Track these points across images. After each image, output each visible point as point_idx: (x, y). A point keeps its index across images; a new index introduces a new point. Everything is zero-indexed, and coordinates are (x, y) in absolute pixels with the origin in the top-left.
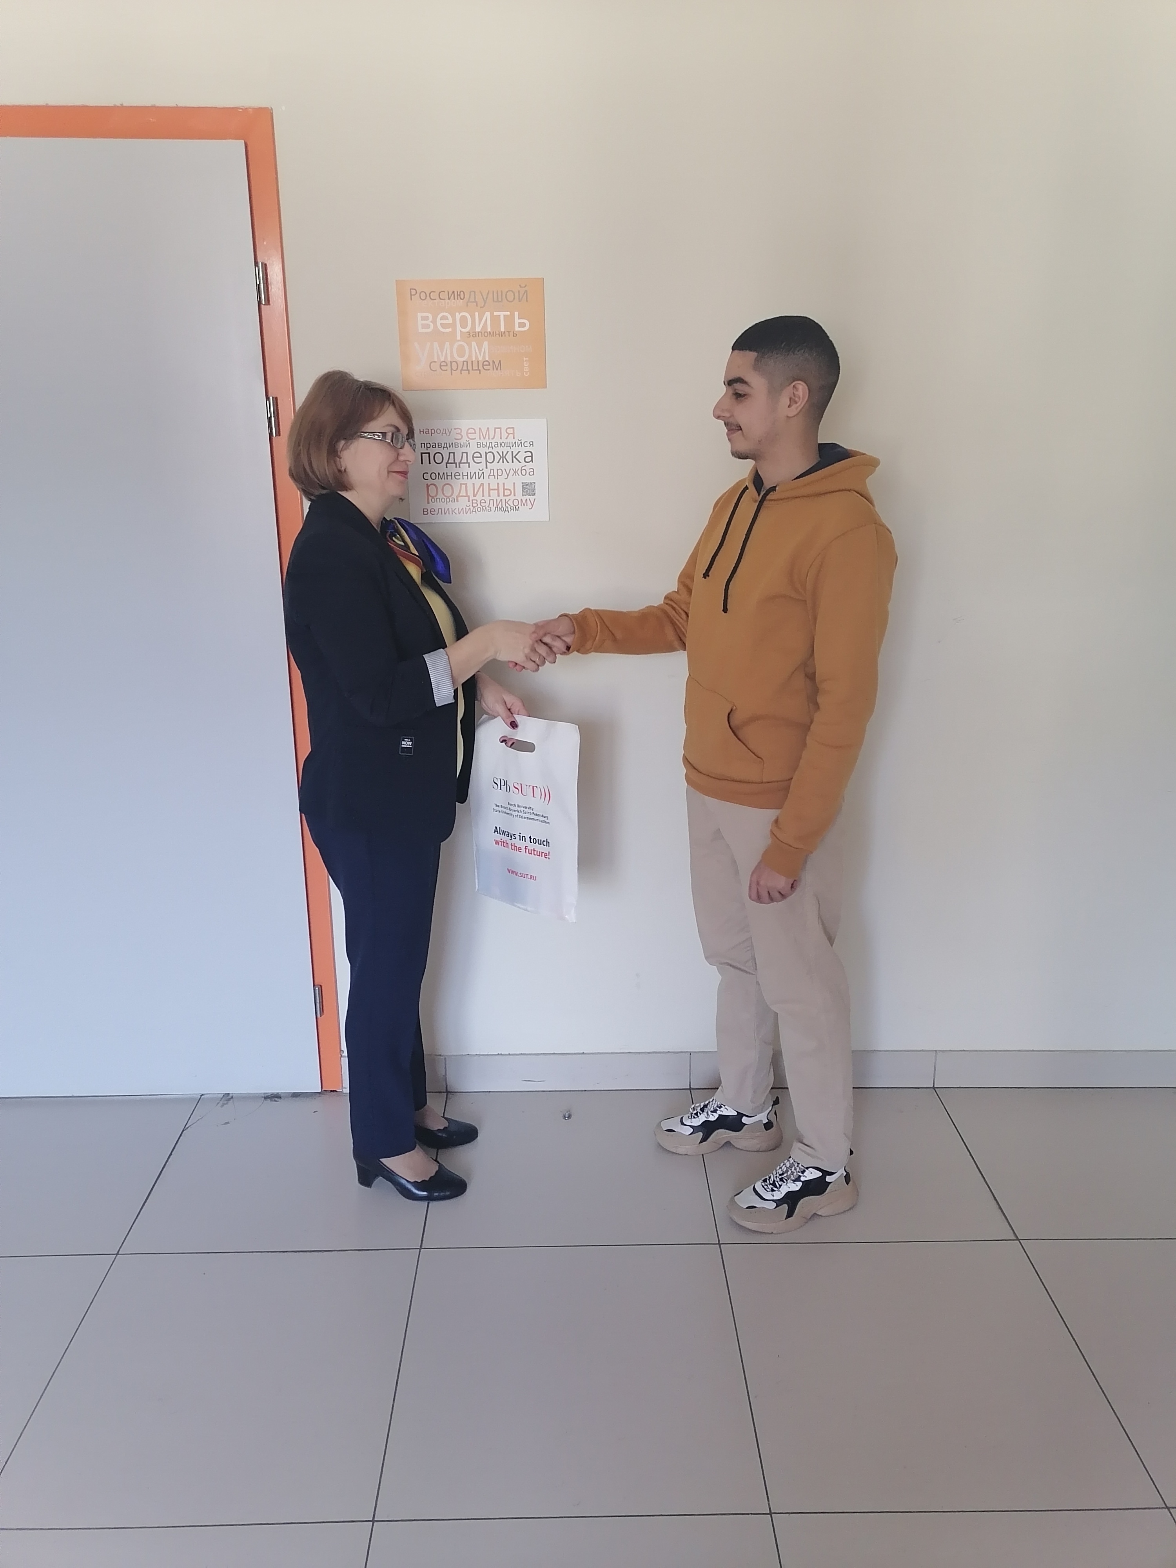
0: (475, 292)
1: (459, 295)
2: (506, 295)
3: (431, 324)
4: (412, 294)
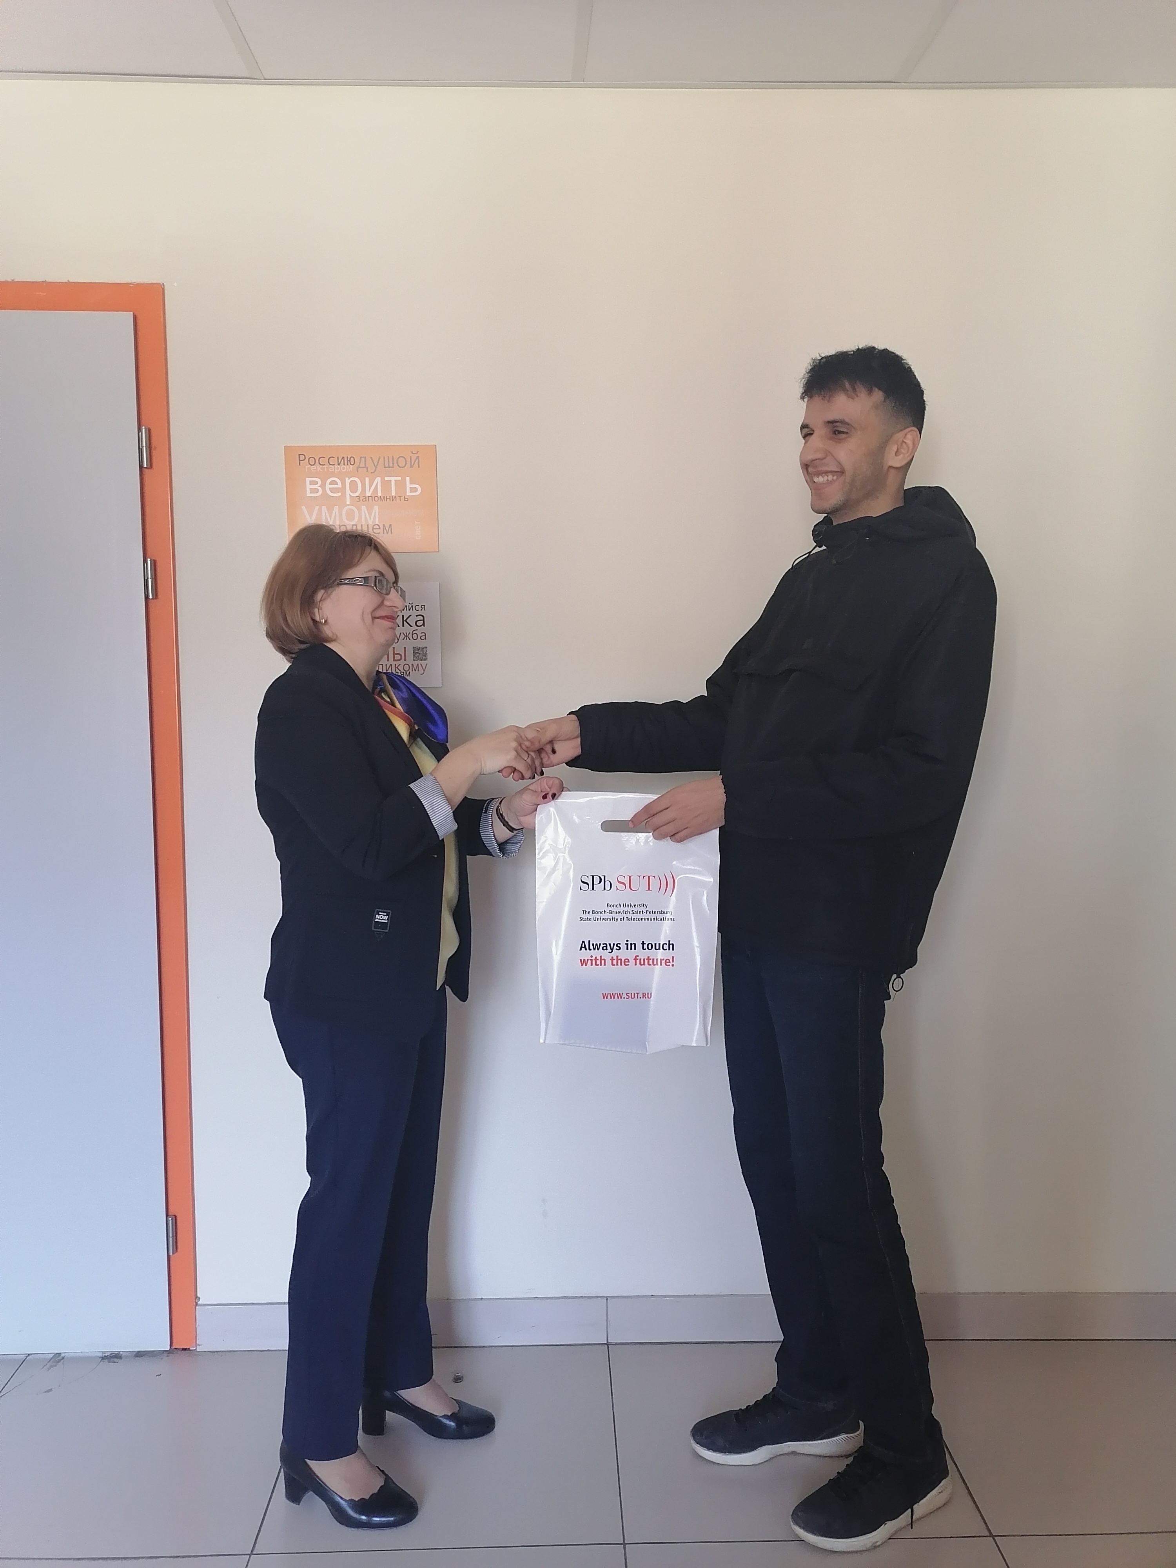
0: (365, 457)
1: (349, 461)
2: (397, 460)
3: (320, 489)
4: (301, 459)
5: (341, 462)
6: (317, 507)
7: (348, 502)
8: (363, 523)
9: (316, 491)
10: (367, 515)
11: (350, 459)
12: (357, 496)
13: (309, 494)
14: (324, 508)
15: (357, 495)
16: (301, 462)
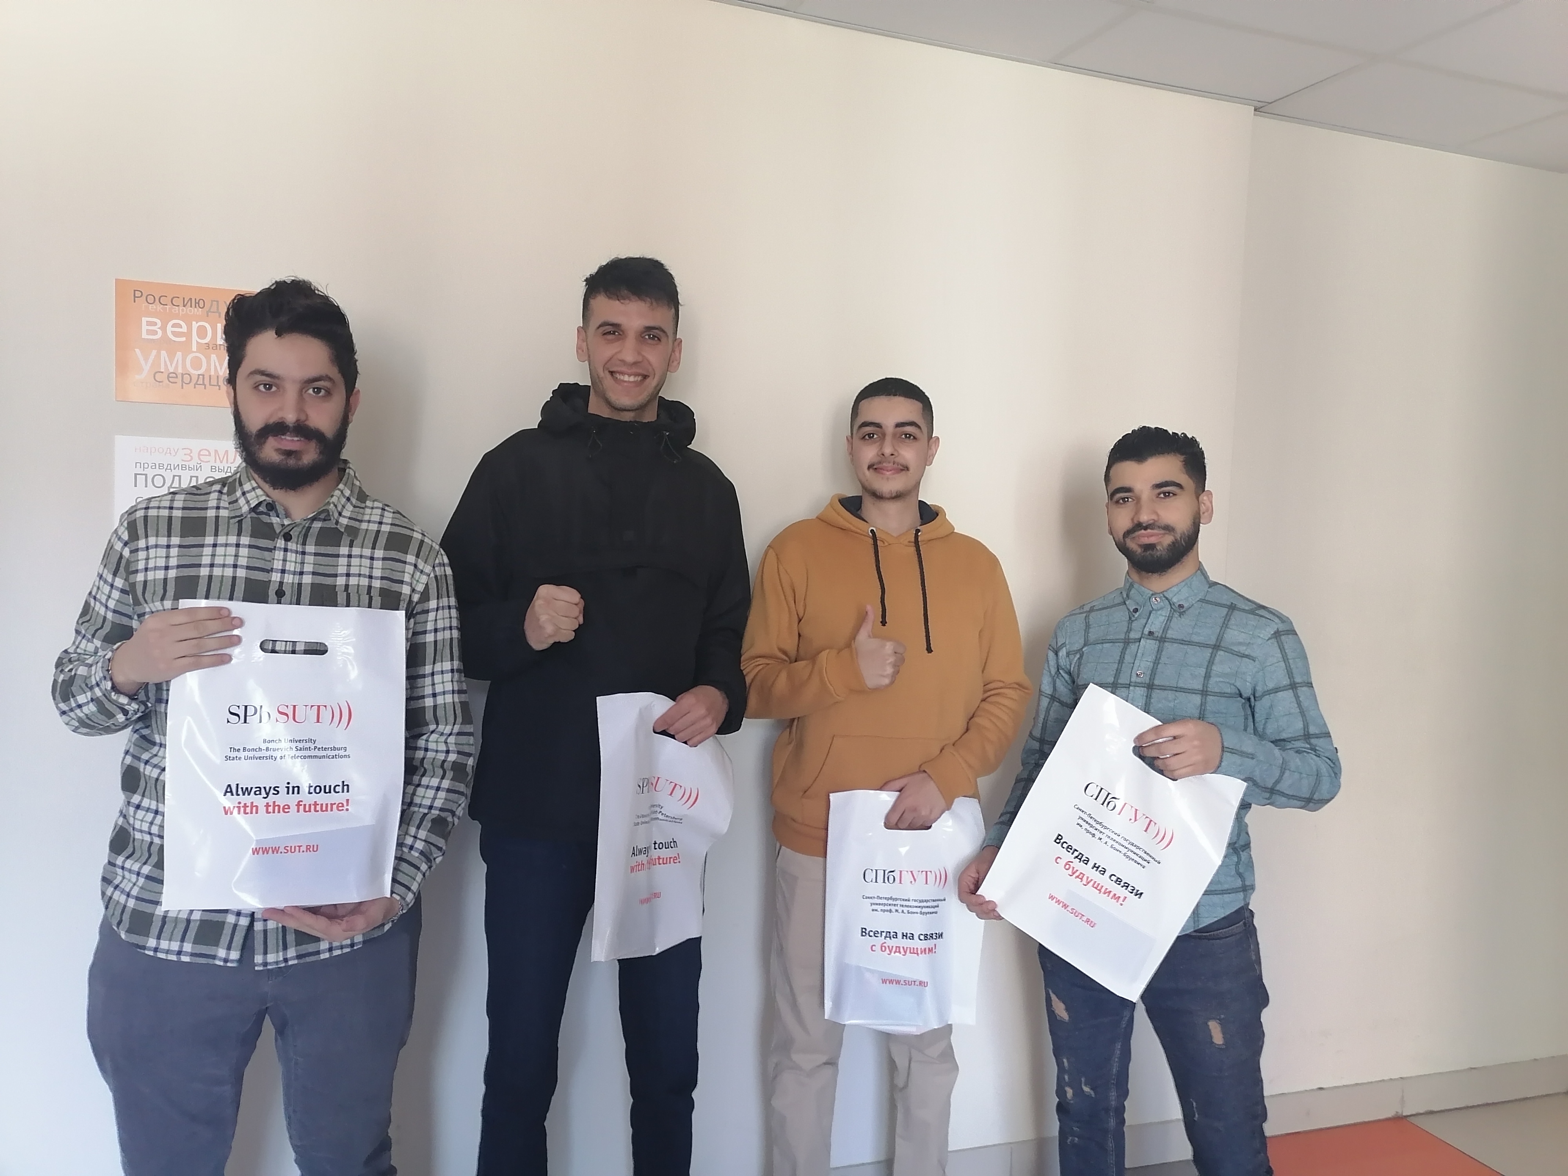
1: (198, 304)
3: (160, 332)
4: (136, 296)
5: (187, 303)
6: (154, 352)
7: (194, 348)
8: (212, 373)
9: (155, 333)
10: (217, 364)
11: (199, 301)
12: (206, 344)
13: (144, 335)
14: (164, 353)
15: (206, 342)
16: (136, 299)
